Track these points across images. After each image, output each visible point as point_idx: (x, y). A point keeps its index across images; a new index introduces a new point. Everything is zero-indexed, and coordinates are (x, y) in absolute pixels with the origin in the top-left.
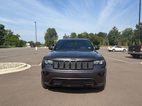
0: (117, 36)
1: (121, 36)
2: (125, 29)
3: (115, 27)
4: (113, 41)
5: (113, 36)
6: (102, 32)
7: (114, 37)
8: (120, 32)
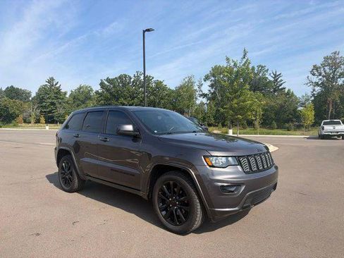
0: (60, 101)
1: (67, 102)
2: (78, 86)
3: (52, 79)
4: (50, 112)
5: (50, 101)
6: (15, 86)
7: (53, 104)
8: (65, 93)
